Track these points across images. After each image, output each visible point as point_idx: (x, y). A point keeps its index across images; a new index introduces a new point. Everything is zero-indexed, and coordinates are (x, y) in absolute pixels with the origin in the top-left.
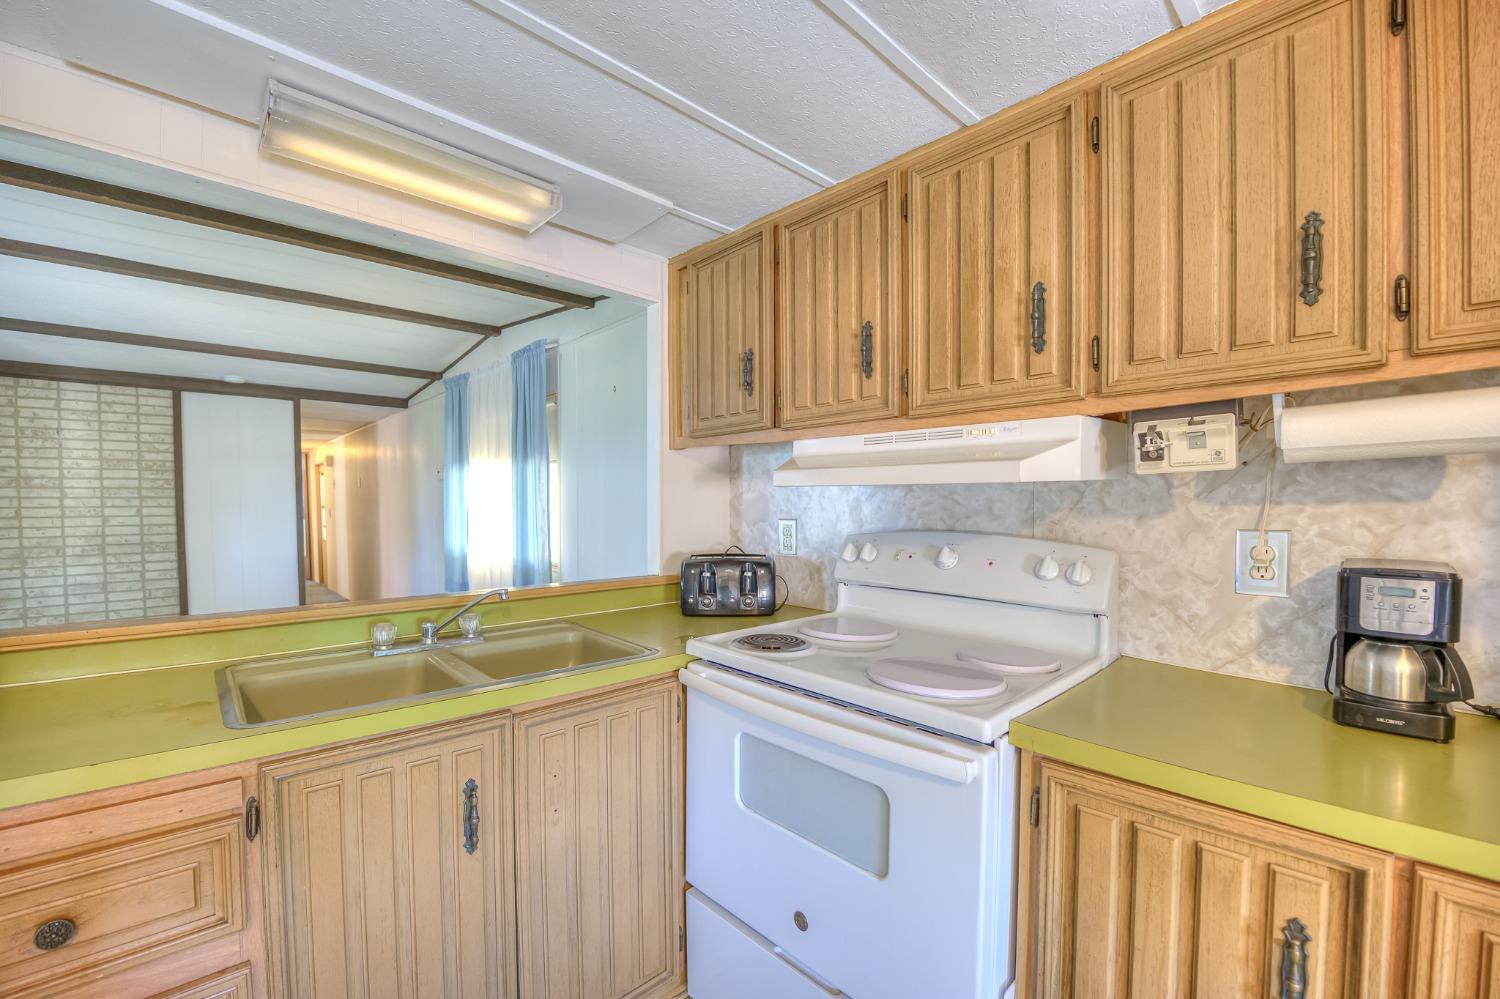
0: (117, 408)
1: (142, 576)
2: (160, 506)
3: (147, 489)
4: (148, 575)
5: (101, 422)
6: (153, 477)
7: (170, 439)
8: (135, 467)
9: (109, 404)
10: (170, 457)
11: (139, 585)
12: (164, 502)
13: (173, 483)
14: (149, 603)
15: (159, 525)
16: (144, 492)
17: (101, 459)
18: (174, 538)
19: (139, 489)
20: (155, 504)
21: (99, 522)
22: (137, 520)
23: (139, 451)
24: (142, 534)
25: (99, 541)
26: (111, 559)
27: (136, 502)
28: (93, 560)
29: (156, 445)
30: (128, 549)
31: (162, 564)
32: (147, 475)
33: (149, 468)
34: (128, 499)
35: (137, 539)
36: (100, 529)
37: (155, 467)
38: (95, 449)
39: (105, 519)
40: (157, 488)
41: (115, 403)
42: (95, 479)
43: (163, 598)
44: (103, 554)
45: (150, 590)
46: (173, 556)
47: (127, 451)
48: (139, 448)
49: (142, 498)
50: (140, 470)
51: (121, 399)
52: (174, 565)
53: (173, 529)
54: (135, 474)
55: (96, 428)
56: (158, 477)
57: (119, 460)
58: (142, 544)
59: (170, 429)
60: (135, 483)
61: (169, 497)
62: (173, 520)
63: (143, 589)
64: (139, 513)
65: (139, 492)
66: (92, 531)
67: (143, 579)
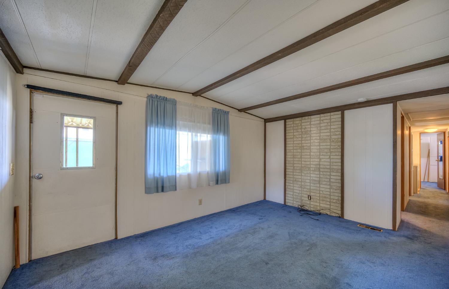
0: (325, 121)
1: (330, 180)
2: (336, 155)
3: (333, 149)
4: (332, 180)
5: (320, 127)
6: (334, 144)
7: (340, 130)
8: (329, 141)
9: (322, 120)
10: (340, 136)
11: (328, 183)
12: (337, 154)
13: (340, 146)
14: (332, 190)
15: (336, 162)
16: (331, 150)
17: (320, 139)
18: (340, 167)
19: (330, 149)
20: (335, 154)
21: (318, 160)
22: (329, 160)
23: (330, 135)
24: (330, 165)
25: (318, 166)
26: (321, 173)
27: (329, 154)
28: (317, 173)
29: (336, 133)
30: (326, 170)
31: (336, 176)
32: (333, 144)
33: (333, 141)
34: (327, 153)
35: (328, 167)
36: (319, 162)
37: (335, 141)
38: (318, 136)
39: (320, 159)
40: (335, 149)
41: (324, 120)
42: (318, 146)
43: (336, 189)
44: (320, 171)
45: (332, 186)
46: (340, 174)
47: (327, 136)
48: (330, 134)
49: (331, 152)
50: (330, 142)
51: (326, 118)
52: (340, 178)
53: (340, 164)
54: (329, 144)
55: (319, 129)
56: (336, 144)
57: (325, 139)
58: (330, 169)
59: (340, 126)
60: (329, 147)
61: (339, 152)
62: (340, 161)
63: (330, 185)
64: (330, 158)
65: (330, 150)
66: (317, 163)
67: (330, 182)
